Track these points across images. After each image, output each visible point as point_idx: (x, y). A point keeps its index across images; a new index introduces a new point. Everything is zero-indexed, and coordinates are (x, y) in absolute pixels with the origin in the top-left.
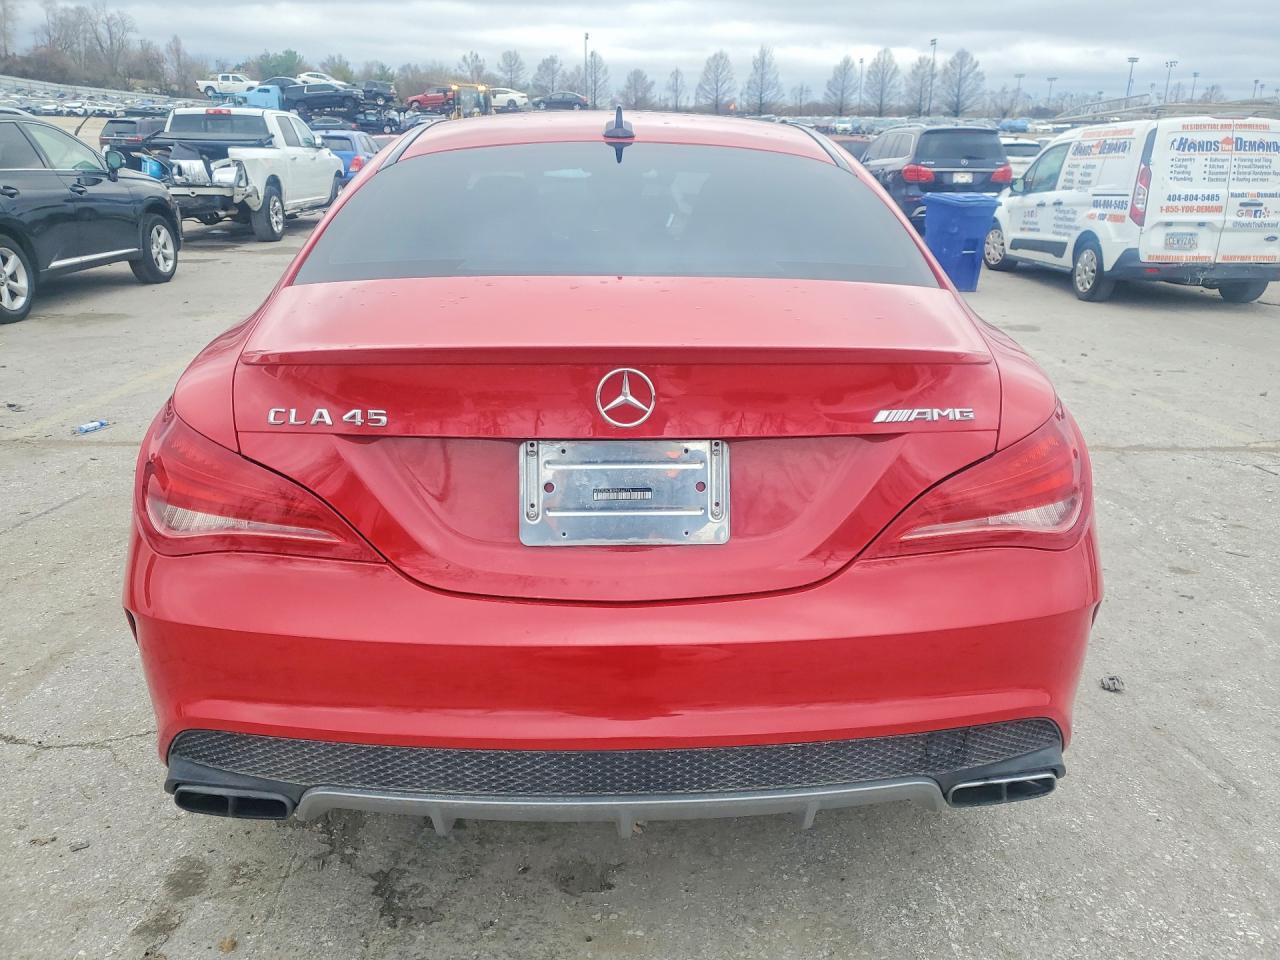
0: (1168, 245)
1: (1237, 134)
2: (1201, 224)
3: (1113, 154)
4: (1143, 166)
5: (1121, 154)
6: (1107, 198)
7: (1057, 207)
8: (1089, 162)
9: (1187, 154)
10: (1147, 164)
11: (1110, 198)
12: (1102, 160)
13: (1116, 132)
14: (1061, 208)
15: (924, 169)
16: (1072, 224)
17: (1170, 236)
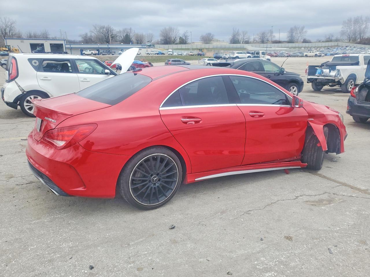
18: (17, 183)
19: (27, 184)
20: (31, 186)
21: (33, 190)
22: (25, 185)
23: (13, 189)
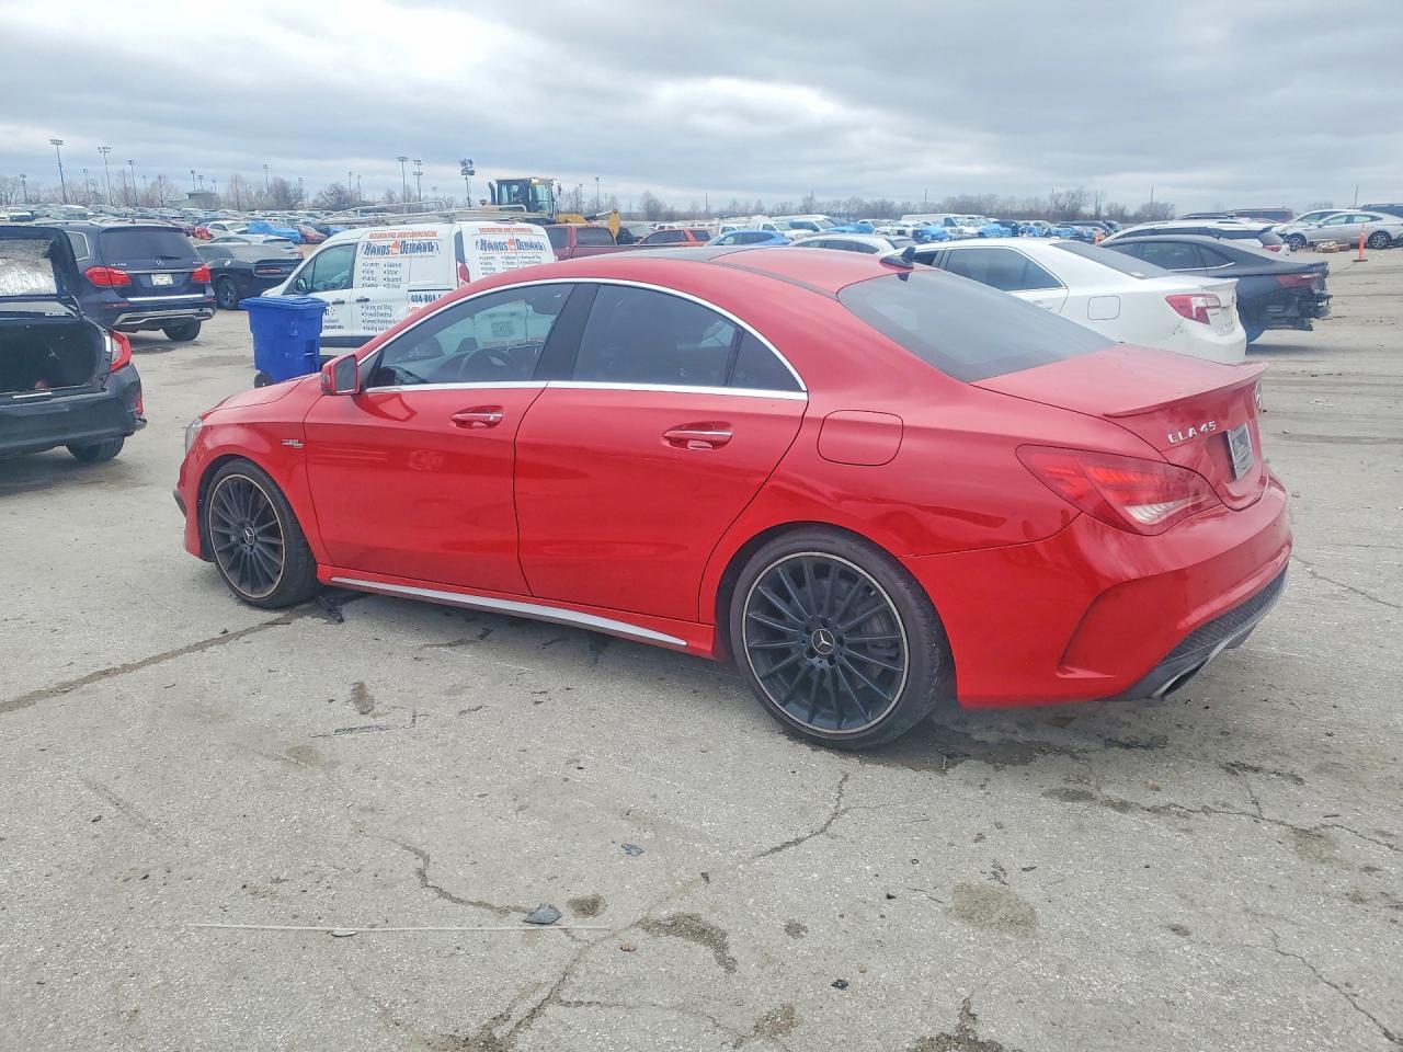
0: (495, 333)
1: (516, 237)
2: (513, 314)
3: (419, 254)
4: (459, 264)
5: (428, 253)
6: (428, 293)
7: (363, 304)
8: (391, 261)
9: (490, 253)
10: (463, 261)
11: (432, 293)
12: (408, 260)
13: (414, 234)
14: (368, 304)
15: (116, 271)
16: (388, 318)
17: (494, 325)
18: (1293, 789)
19: (1256, 770)
20: (1248, 754)
21: (1250, 734)
22: (1268, 765)
23: (1320, 769)
